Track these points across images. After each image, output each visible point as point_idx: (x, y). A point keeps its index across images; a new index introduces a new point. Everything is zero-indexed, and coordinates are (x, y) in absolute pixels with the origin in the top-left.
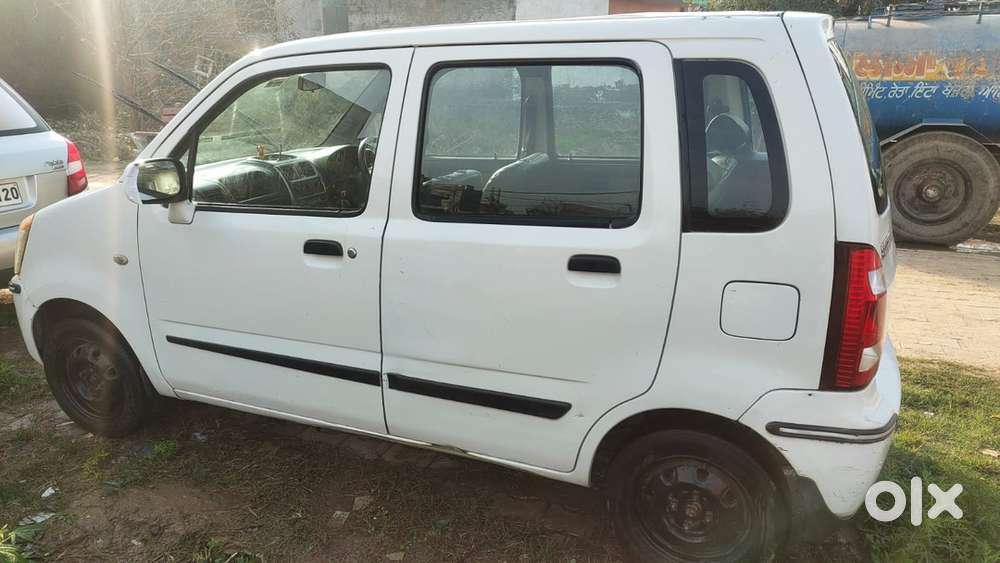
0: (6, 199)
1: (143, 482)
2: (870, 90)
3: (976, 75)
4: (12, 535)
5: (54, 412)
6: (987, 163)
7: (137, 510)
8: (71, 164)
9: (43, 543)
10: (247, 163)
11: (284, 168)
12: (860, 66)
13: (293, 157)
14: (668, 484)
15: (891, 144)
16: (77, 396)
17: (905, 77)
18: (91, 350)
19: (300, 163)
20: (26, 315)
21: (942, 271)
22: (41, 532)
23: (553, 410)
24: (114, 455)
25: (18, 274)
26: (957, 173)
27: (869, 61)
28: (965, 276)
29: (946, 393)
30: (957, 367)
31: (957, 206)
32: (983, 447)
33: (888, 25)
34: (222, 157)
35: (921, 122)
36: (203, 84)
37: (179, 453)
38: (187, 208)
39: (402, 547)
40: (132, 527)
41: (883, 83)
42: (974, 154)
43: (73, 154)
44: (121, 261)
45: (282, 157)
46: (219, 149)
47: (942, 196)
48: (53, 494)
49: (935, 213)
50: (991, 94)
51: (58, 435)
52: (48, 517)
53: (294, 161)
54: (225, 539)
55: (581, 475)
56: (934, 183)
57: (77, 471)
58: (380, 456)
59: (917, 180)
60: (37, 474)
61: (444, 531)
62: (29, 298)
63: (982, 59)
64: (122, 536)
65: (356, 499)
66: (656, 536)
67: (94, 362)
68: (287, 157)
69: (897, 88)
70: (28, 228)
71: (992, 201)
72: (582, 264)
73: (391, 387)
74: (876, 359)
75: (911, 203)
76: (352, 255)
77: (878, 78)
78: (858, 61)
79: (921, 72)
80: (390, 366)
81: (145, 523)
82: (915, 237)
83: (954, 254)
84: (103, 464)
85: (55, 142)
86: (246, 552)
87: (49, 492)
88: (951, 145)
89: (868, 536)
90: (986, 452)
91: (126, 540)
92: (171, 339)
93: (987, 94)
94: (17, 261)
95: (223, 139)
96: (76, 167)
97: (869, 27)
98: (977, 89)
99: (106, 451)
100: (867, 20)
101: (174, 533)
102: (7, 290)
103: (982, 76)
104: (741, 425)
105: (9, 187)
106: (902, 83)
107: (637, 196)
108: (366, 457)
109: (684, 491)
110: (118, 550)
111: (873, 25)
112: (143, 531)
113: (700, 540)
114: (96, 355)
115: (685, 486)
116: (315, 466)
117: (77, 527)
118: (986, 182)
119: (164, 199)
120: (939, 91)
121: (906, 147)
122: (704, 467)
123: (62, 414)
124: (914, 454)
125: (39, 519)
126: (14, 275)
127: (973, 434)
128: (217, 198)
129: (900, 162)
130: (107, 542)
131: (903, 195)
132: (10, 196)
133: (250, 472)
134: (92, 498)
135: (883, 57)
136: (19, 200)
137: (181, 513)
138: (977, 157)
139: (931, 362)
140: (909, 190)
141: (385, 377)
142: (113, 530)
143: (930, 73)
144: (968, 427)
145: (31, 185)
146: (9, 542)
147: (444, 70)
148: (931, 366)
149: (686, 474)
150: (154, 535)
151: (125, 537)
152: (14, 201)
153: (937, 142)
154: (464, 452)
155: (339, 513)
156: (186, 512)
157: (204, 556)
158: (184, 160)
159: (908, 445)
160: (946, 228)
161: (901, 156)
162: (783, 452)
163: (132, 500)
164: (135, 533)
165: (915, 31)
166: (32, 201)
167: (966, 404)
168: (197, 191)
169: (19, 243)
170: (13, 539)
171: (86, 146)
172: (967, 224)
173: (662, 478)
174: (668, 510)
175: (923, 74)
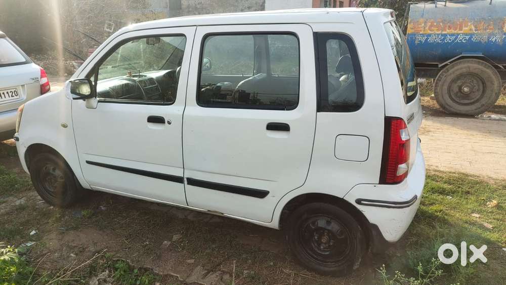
0: (12, 96)
1: (76, 228)
2: (436, 38)
3: (488, 31)
4: (16, 250)
5: (36, 196)
6: (494, 75)
7: (73, 240)
8: (42, 79)
9: (31, 255)
10: (123, 79)
11: (140, 81)
12: (431, 26)
13: (145, 76)
14: (313, 228)
15: (447, 65)
16: (45, 188)
17: (453, 31)
18: (52, 168)
19: (148, 79)
20: (22, 151)
21: (469, 129)
22: (30, 250)
23: (262, 194)
24: (63, 216)
25: (18, 132)
26: (479, 80)
27: (435, 24)
28: (480, 131)
29: (459, 187)
30: (467, 175)
31: (479, 96)
32: (472, 213)
33: (445, 6)
34: (112, 76)
35: (461, 54)
36: (108, 37)
37: (93, 215)
38: (94, 101)
39: (194, 257)
40: (71, 248)
41: (442, 35)
42: (488, 70)
43: (43, 74)
44: (65, 126)
45: (140, 76)
46: (111, 72)
47: (471, 91)
48: (35, 234)
49: (468, 99)
50: (496, 40)
51: (37, 207)
52: (33, 243)
53: (146, 78)
54: (112, 254)
55: (275, 224)
56: (468, 85)
57: (46, 223)
58: (186, 216)
59: (459, 83)
60: (27, 224)
61: (213, 250)
62: (23, 143)
63: (491, 23)
64: (66, 252)
65: (174, 236)
66: (309, 251)
67: (53, 173)
68: (142, 76)
69: (449, 37)
70: (22, 111)
71: (496, 94)
72: (272, 127)
73: (188, 184)
74: (406, 170)
75: (456, 94)
76: (169, 123)
77: (440, 32)
78: (430, 24)
79: (461, 29)
80: (188, 174)
81: (77, 246)
82: (458, 112)
83: (476, 120)
84: (58, 220)
85: (34, 68)
86: (123, 259)
87: (33, 232)
88: (476, 66)
89: (408, 252)
90: (473, 215)
91: (68, 254)
92: (88, 162)
93: (494, 40)
94: (17, 126)
95: (112, 67)
96: (44, 80)
97: (436, 7)
98: (489, 38)
99: (59, 214)
100: (435, 3)
101: (89, 251)
102: (13, 140)
103: (491, 31)
104: (344, 200)
105: (13, 90)
106: (452, 35)
107: (297, 96)
108: (180, 217)
109: (321, 231)
110: (64, 258)
111: (437, 5)
112: (76, 250)
113: (327, 253)
114: (54, 170)
115: (321, 228)
116: (156, 221)
117: (46, 248)
118: (493, 84)
119: (84, 97)
120: (470, 39)
121: (453, 67)
122: (329, 220)
123: (39, 197)
124: (437, 216)
125: (29, 245)
126: (16, 132)
127: (469, 207)
128: (108, 96)
129: (451, 74)
130: (60, 254)
131: (452, 90)
132: (14, 95)
133: (126, 224)
134: (53, 235)
135: (442, 22)
136: (18, 97)
137: (93, 242)
138: (489, 72)
139: (454, 173)
140: (455, 88)
141: (185, 179)
142: (62, 250)
143: (465, 29)
144: (467, 203)
145: (24, 90)
146: (15, 253)
147: (210, 37)
148: (454, 174)
149: (321, 223)
150: (81, 252)
151: (68, 253)
152: (15, 97)
153: (469, 64)
154: (222, 214)
155: (166, 242)
156: (96, 241)
157: (103, 260)
158: (92, 79)
159: (436, 211)
160: (473, 107)
161: (451, 71)
162: (363, 212)
163: (71, 236)
164: (72, 251)
165: (458, 9)
166: (24, 97)
167: (468, 193)
168: (98, 93)
169: (18, 117)
170: (17, 252)
171: (51, 68)
172: (483, 105)
173: (311, 225)
174: (314, 240)
175: (462, 30)
